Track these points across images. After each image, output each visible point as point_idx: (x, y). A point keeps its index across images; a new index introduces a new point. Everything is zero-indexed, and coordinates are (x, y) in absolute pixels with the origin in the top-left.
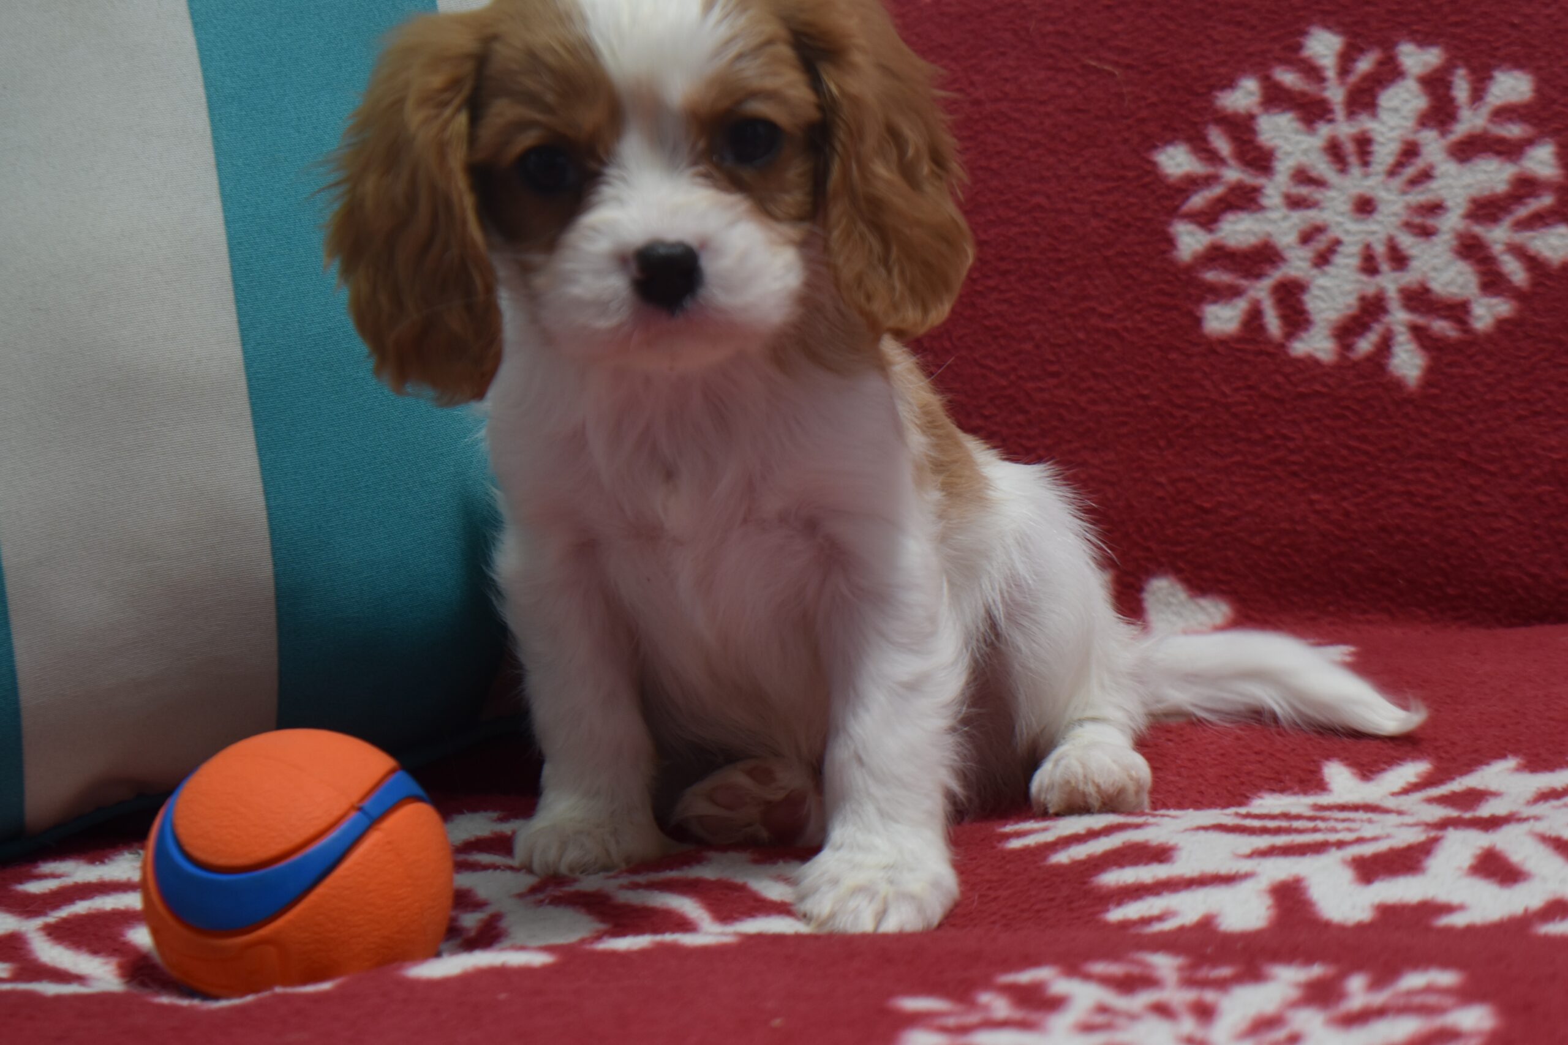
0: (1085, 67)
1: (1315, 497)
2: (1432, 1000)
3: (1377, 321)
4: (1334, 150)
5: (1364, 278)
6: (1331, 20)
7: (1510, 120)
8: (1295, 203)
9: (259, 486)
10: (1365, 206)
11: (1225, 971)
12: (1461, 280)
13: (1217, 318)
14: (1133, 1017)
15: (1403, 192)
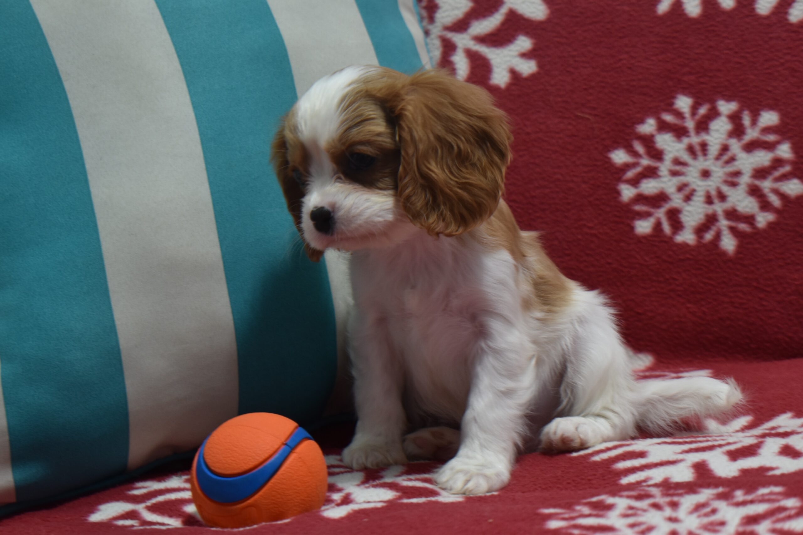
0: (577, 116)
1: (689, 305)
2: (773, 497)
3: (713, 225)
4: (691, 150)
5: (707, 206)
6: (687, 91)
7: (770, 133)
8: (674, 174)
10: (706, 174)
11: (680, 491)
12: (750, 205)
13: (641, 226)
14: (645, 511)
15: (723, 167)
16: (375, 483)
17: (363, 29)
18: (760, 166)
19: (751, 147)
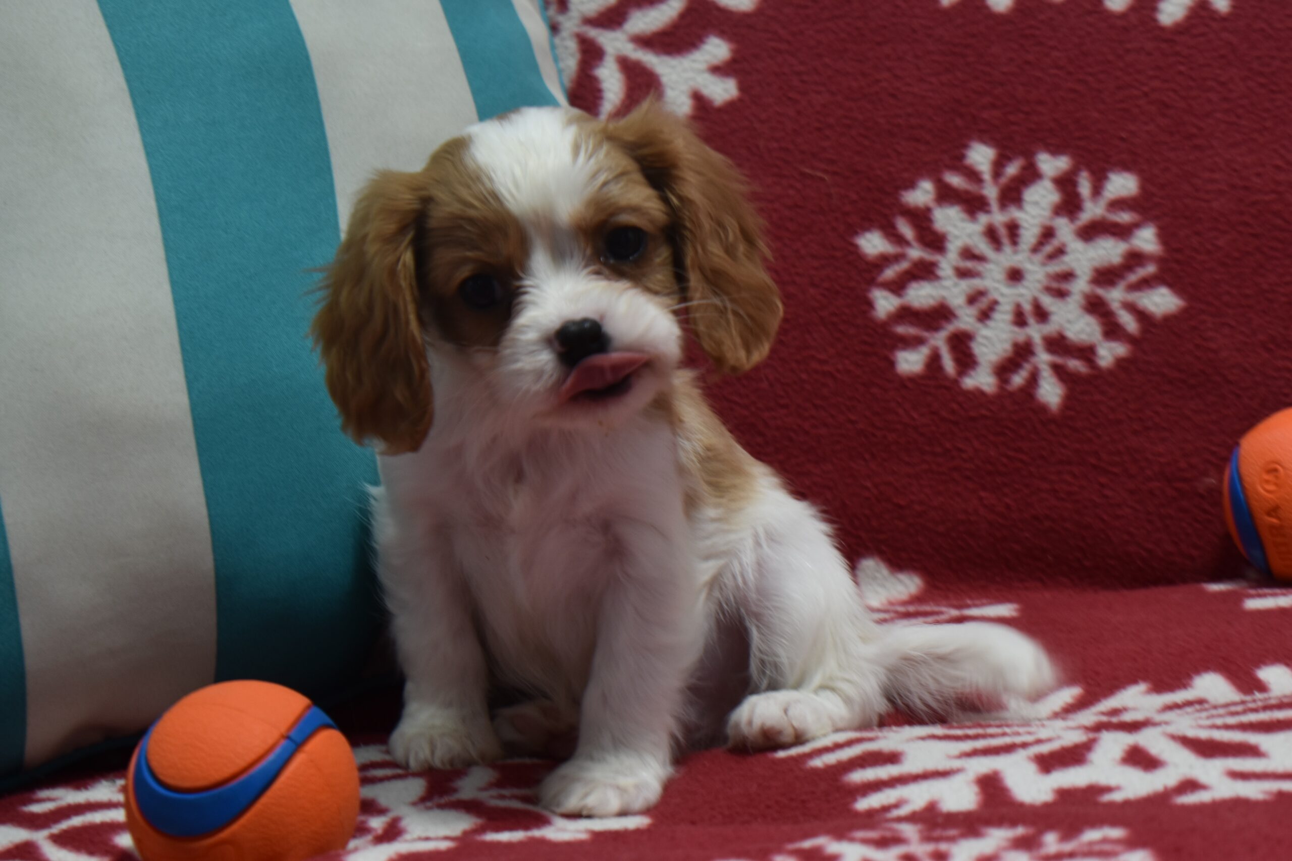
0: (803, 174)
1: (983, 494)
2: (1107, 847)
3: (1027, 361)
4: (991, 234)
5: (1016, 329)
6: (986, 137)
7: (1123, 210)
8: (963, 274)
9: (202, 500)
10: (1015, 275)
11: (952, 832)
12: (1088, 329)
13: (907, 361)
15: (1044, 264)
16: (443, 801)
17: (442, 24)
18: (1106, 264)
19: (1090, 232)
